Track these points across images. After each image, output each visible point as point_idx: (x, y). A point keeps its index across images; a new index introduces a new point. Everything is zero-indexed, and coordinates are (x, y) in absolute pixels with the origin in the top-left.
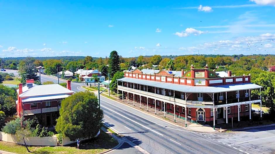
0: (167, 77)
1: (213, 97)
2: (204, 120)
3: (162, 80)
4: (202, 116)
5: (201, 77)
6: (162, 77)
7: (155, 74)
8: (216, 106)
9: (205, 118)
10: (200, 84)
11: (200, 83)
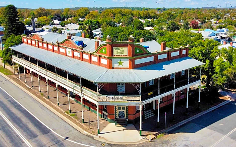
0: (73, 50)
1: (139, 89)
2: (125, 118)
3: (67, 54)
4: (123, 111)
5: (123, 55)
6: (67, 50)
7: (59, 44)
8: (144, 101)
9: (127, 115)
10: (121, 66)
11: (120, 63)
